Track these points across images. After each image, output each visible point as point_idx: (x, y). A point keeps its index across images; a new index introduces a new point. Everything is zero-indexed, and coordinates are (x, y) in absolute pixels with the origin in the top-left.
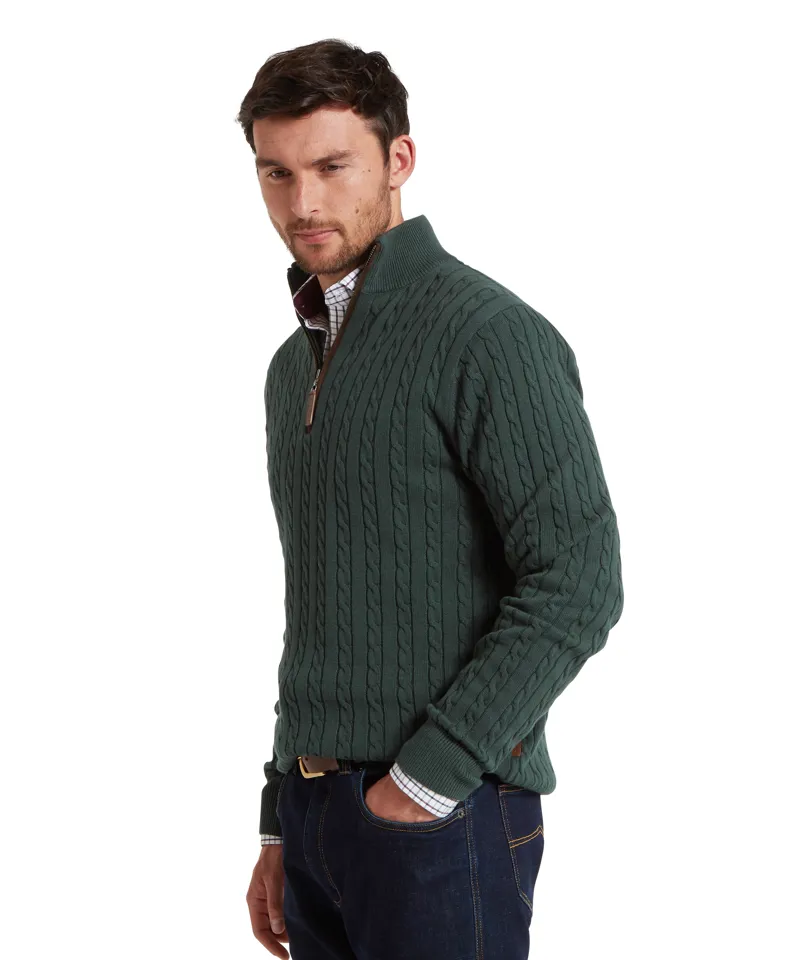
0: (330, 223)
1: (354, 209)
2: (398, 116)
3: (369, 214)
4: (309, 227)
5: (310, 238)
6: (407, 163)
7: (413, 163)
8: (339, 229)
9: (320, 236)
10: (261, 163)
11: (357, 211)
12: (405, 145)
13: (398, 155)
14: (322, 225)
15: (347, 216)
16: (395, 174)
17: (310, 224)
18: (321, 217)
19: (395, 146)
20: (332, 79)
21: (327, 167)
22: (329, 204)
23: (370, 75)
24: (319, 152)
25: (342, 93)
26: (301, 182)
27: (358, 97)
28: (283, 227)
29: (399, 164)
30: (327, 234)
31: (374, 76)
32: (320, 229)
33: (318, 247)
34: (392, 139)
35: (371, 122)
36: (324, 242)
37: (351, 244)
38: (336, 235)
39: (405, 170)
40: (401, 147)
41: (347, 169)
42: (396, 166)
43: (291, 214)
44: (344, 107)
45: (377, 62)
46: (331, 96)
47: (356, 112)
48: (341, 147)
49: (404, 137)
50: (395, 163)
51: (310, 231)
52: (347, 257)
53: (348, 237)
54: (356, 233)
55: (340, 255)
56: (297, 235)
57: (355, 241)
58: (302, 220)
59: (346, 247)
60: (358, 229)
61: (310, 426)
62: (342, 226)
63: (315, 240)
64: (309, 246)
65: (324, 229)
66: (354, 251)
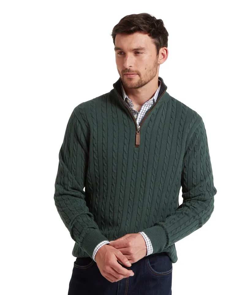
0: (136, 71)
1: (145, 68)
2: (163, 40)
3: (150, 71)
4: (129, 72)
5: (129, 76)
6: (165, 56)
7: (167, 57)
8: (139, 74)
9: (132, 75)
10: (116, 49)
12: (165, 51)
13: (162, 54)
14: (133, 71)
15: (142, 70)
16: (161, 60)
17: (129, 70)
18: (133, 69)
19: (162, 50)
20: (143, 23)
21: (137, 52)
22: (136, 65)
23: (156, 25)
24: (135, 46)
25: (145, 28)
26: (128, 56)
27: (150, 30)
28: (120, 71)
29: (162, 57)
30: (134, 75)
31: (157, 25)
32: (132, 73)
33: (131, 79)
34: (160, 47)
35: (153, 40)
36: (134, 77)
37: (142, 80)
38: (137, 76)
39: (164, 59)
40: (164, 51)
41: (143, 54)
42: (161, 57)
43: (124, 67)
44: (145, 33)
45: (160, 22)
46: (141, 28)
47: (150, 36)
48: (143, 46)
49: (165, 48)
50: (160, 56)
51: (129, 73)
52: (140, 84)
53: (142, 77)
54: (145, 76)
55: (138, 83)
56: (125, 74)
57: (144, 79)
58: (126, 69)
59: (141, 80)
60: (145, 75)
61: (138, 145)
62: (140, 73)
63: (130, 77)
64: (128, 79)
65: (134, 73)
66: (143, 82)
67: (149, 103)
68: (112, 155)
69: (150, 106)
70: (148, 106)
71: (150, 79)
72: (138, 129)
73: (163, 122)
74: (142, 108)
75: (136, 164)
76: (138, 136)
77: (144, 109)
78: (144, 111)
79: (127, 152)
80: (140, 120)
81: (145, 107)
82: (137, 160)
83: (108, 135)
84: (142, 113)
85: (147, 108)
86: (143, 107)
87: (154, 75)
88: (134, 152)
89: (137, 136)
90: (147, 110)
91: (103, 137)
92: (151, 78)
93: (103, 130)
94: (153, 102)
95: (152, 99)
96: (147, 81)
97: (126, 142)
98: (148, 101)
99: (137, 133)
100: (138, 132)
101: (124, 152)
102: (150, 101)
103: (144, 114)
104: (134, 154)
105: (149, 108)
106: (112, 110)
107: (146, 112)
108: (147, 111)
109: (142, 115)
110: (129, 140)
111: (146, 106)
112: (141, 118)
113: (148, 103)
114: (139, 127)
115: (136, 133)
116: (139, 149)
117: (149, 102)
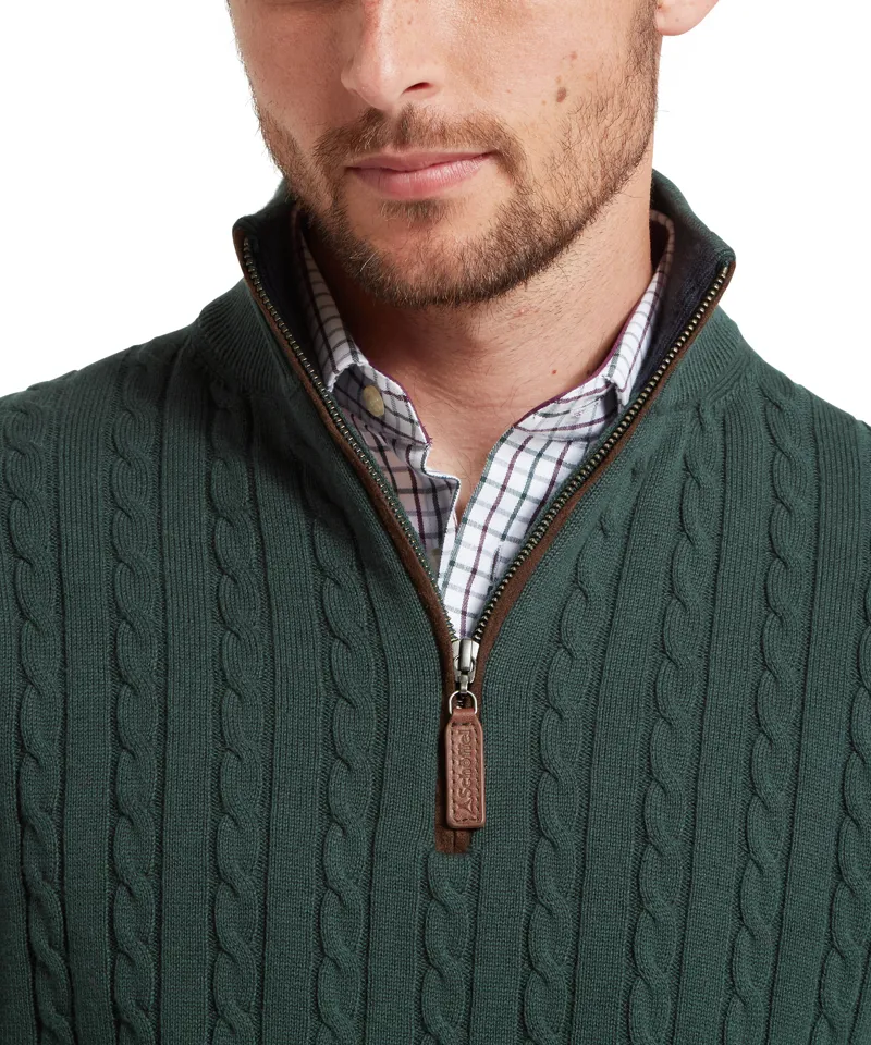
0: (472, 130)
1: (555, 89)
3: (601, 110)
4: (402, 140)
8: (502, 154)
9: (435, 174)
11: (562, 95)
14: (443, 134)
18: (440, 107)
22: (469, 66)
28: (307, 142)
30: (457, 166)
32: (438, 149)
33: (425, 211)
36: (449, 193)
37: (535, 201)
38: (488, 168)
43: (338, 96)
51: (401, 154)
52: (523, 249)
53: (528, 181)
54: (554, 167)
55: (501, 239)
56: (356, 170)
57: (551, 196)
58: (375, 116)
59: (520, 215)
60: (560, 154)
61: (471, 830)
62: (510, 142)
63: (419, 188)
64: (395, 208)
65: (451, 150)
66: (544, 227)
67: (566, 421)
68: (213, 921)
69: (575, 454)
70: (555, 450)
71: (596, 187)
72: (465, 672)
73: (694, 595)
74: (496, 472)
75: (447, 1016)
76: (462, 739)
77: (517, 482)
78: (510, 503)
79: (355, 895)
80: (480, 585)
81: (525, 461)
82: (455, 967)
83: (164, 726)
84: (499, 523)
85: (546, 469)
86: (504, 453)
87: (632, 146)
88: (430, 894)
89: (455, 739)
90: (538, 490)
91: (119, 742)
92: (604, 175)
93: (120, 678)
94: (600, 414)
95: (597, 383)
96: (575, 208)
97: (343, 803)
98: (556, 399)
99: (457, 713)
100: (464, 700)
101: (331, 897)
102: (577, 407)
103: (518, 529)
104: (424, 913)
105: (564, 473)
106: (210, 498)
107: (527, 509)
108: (542, 503)
109: (492, 543)
110: (380, 783)
111: (535, 446)
112: (485, 566)
113: (551, 423)
114: (472, 650)
115: (446, 718)
116: (479, 866)
117: (562, 407)
